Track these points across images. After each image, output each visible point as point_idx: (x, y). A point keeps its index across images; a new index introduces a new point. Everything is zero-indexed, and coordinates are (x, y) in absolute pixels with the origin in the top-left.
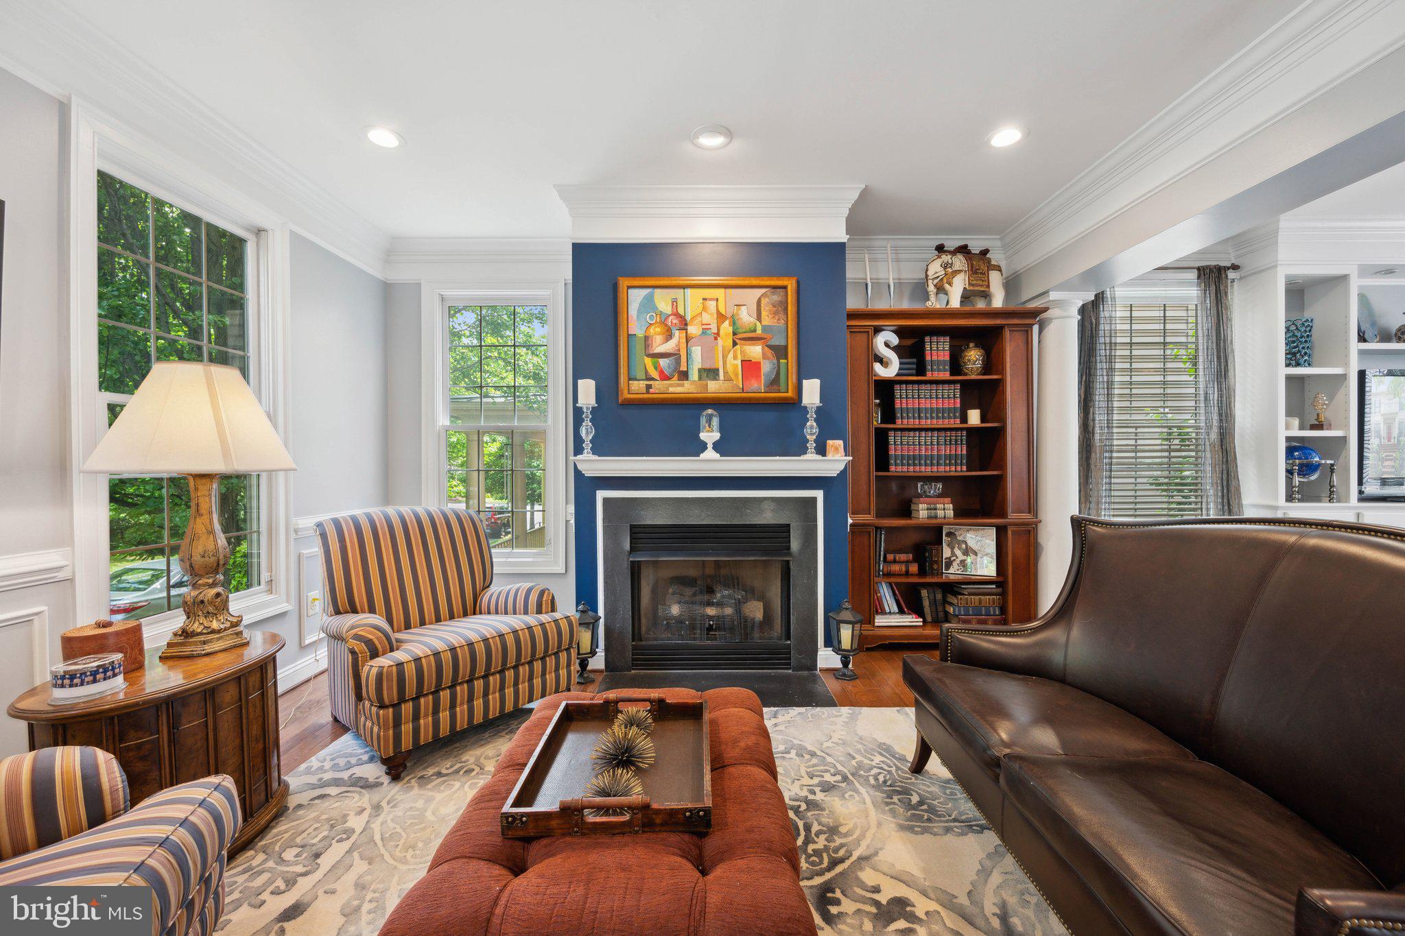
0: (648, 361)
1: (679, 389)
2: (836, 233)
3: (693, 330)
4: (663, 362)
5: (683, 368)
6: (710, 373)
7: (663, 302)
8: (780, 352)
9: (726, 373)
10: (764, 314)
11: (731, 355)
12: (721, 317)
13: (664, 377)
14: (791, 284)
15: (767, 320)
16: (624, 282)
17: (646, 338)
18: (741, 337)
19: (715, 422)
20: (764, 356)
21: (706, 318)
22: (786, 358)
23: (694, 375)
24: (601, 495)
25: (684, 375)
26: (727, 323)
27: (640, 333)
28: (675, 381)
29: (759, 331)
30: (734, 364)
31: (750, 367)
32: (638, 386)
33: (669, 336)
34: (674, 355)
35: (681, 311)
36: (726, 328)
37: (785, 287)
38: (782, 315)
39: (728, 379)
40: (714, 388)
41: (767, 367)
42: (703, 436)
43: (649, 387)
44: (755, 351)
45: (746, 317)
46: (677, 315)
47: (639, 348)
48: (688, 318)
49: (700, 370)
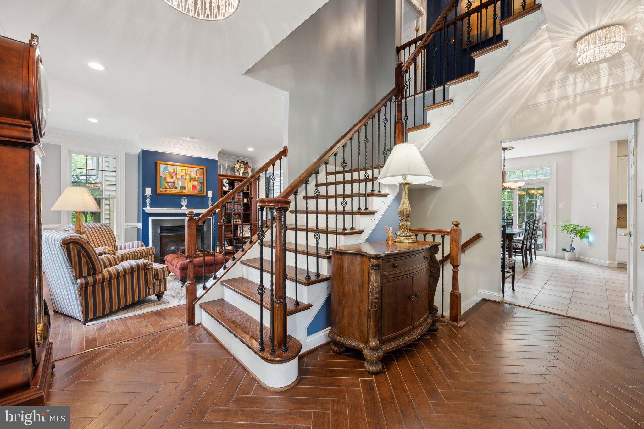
0: (166, 184)
1: (174, 191)
2: (215, 157)
3: (178, 176)
4: (170, 184)
5: (176, 186)
6: (184, 188)
7: (170, 169)
8: (202, 184)
9: (188, 188)
10: (198, 174)
11: (189, 184)
12: (186, 174)
13: (170, 188)
14: (204, 168)
15: (198, 176)
16: (159, 162)
17: (165, 178)
18: (191, 179)
19: (186, 200)
20: (198, 185)
21: (182, 174)
22: (203, 185)
23: (179, 188)
24: (150, 219)
25: (176, 188)
26: (188, 176)
27: (163, 176)
28: (173, 189)
29: (196, 178)
30: (190, 186)
31: (194, 187)
32: (162, 190)
33: (172, 178)
34: (174, 183)
35: (175, 172)
36: (188, 177)
37: (203, 169)
38: (202, 175)
39: (188, 189)
40: (184, 191)
41: (198, 187)
42: (182, 203)
43: (166, 190)
44: (195, 183)
45: (193, 175)
46: (174, 172)
47: (163, 180)
48: (177, 173)
49: (180, 187)
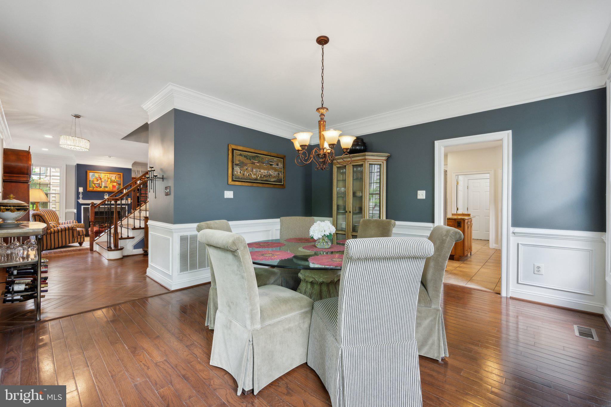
0: (93, 185)
1: (99, 189)
2: (129, 166)
3: (102, 180)
4: (96, 185)
5: (101, 186)
6: (107, 187)
7: (97, 175)
8: (120, 184)
9: (109, 187)
10: (116, 178)
11: (110, 184)
12: (108, 178)
13: (96, 187)
14: (122, 174)
15: (117, 179)
16: (89, 171)
17: (93, 181)
18: (112, 182)
19: (107, 195)
20: (117, 185)
21: (105, 178)
22: (121, 185)
23: (103, 187)
24: (82, 207)
25: (101, 187)
26: (109, 179)
27: (92, 180)
28: (99, 188)
29: (116, 181)
30: (111, 186)
31: (114, 186)
32: (91, 189)
33: (98, 181)
34: (99, 184)
35: (100, 177)
36: (109, 180)
37: (121, 174)
38: (120, 179)
39: (109, 188)
40: (106, 189)
41: (117, 187)
42: (105, 197)
43: (93, 189)
44: (115, 184)
45: (113, 178)
46: (99, 177)
47: (91, 182)
48: (102, 178)
49: (104, 187)
